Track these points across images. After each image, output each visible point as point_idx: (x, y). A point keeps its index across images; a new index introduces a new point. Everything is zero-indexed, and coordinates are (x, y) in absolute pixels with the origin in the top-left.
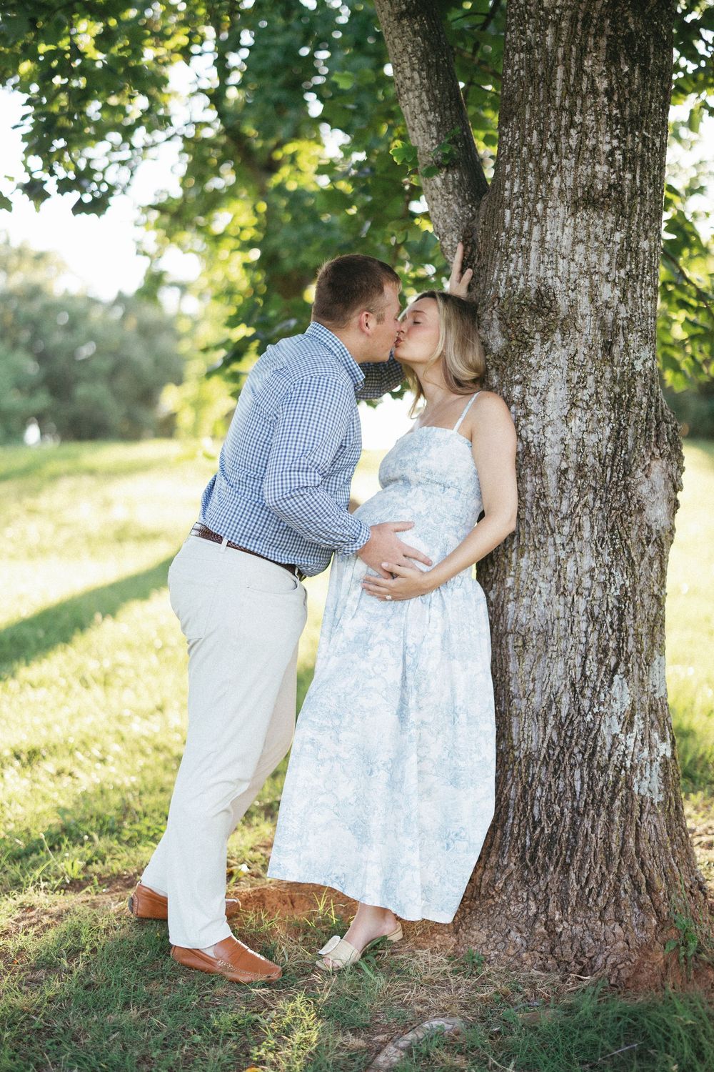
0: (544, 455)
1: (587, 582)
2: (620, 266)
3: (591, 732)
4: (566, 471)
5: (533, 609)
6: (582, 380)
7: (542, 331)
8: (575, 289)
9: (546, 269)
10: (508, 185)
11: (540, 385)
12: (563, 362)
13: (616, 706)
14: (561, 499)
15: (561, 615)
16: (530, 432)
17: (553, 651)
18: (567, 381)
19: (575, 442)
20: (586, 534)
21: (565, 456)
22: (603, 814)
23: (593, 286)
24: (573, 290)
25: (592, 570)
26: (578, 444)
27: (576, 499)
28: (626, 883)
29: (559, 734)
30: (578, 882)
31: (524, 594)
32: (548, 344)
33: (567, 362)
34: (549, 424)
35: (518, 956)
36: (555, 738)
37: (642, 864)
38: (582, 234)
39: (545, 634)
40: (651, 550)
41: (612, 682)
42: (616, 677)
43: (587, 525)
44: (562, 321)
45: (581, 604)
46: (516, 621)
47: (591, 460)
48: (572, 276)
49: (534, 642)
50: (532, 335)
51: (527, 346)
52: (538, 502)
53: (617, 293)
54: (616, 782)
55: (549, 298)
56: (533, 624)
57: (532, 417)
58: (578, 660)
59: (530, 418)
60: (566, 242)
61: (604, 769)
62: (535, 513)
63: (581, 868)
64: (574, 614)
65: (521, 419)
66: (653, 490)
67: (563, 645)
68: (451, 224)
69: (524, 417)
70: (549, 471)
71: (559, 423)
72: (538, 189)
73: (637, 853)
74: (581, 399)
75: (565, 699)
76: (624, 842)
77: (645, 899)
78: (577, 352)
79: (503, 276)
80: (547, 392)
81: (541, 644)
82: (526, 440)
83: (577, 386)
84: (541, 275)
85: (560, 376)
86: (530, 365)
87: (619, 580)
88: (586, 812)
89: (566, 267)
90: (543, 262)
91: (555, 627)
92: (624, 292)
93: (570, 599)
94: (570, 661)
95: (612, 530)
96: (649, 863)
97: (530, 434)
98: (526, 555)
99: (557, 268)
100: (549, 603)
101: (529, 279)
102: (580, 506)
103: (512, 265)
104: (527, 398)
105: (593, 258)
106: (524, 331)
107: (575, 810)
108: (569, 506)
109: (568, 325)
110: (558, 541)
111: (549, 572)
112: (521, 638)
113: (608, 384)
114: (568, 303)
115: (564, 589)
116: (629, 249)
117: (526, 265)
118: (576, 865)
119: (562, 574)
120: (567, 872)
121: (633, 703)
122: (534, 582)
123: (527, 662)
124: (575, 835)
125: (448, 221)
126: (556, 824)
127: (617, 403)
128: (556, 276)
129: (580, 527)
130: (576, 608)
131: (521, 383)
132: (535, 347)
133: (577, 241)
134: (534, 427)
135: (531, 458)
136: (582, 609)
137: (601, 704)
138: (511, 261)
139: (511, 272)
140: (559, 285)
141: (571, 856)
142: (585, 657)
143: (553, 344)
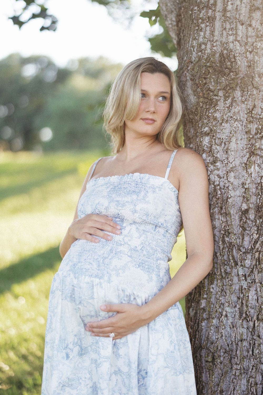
0: (228, 198)
4: (247, 211)
5: (221, 330)
7: (224, 89)
8: (252, 51)
9: (228, 35)
11: (224, 137)
12: (243, 116)
14: (243, 236)
15: (245, 337)
16: (216, 177)
17: (237, 369)
18: (246, 132)
19: (254, 186)
21: (246, 199)
24: (251, 52)
26: (257, 188)
27: (256, 236)
31: (214, 316)
32: (230, 100)
33: (246, 116)
34: (232, 170)
39: (230, 353)
44: (241, 79)
46: (208, 338)
48: (249, 40)
49: (222, 359)
50: (215, 93)
51: (212, 103)
52: (223, 237)
55: (230, 61)
56: (221, 343)
57: (218, 164)
59: (217, 164)
62: (221, 247)
64: (255, 337)
65: (210, 165)
68: (171, 7)
69: (212, 164)
70: (233, 211)
71: (240, 169)
74: (259, 148)
78: (255, 106)
79: (195, 43)
80: (230, 142)
81: (226, 362)
82: (213, 184)
83: (256, 137)
84: (224, 40)
85: (240, 128)
86: (215, 119)
89: (245, 31)
90: (225, 29)
91: (239, 348)
93: (251, 324)
94: (251, 380)
97: (217, 179)
98: (215, 282)
99: (236, 34)
100: (233, 326)
101: (215, 44)
102: (259, 243)
103: (202, 34)
104: (214, 147)
106: (209, 89)
108: (250, 242)
110: (241, 273)
111: (234, 298)
112: (211, 354)
114: (246, 64)
115: (246, 314)
117: (212, 33)
119: (244, 302)
122: (222, 307)
123: (216, 375)
125: (169, 4)
128: (236, 40)
130: (256, 333)
131: (209, 134)
132: (219, 103)
133: (253, 9)
134: (220, 173)
135: (218, 199)
138: (201, 30)
139: (201, 40)
140: (238, 48)
143: (233, 101)
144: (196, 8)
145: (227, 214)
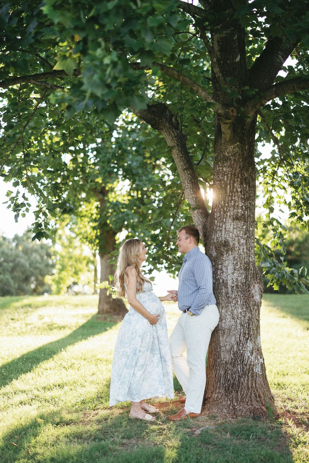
0: (228, 283)
1: (240, 316)
2: (245, 234)
3: (242, 355)
4: (233, 287)
5: (226, 323)
6: (237, 263)
7: (226, 251)
9: (227, 235)
10: (216, 214)
11: (226, 265)
12: (232, 259)
13: (249, 348)
14: (232, 294)
15: (234, 325)
17: (232, 334)
18: (233, 264)
20: (239, 303)
21: (233, 283)
22: (246, 377)
23: (239, 240)
24: (234, 241)
25: (241, 312)
26: (236, 280)
27: (236, 294)
28: (253, 395)
29: (234, 356)
30: (241, 395)
31: (224, 319)
34: (229, 275)
35: (225, 415)
36: (233, 357)
37: (257, 390)
38: (235, 227)
39: (229, 330)
40: (256, 307)
41: (247, 342)
42: (248, 341)
43: (239, 301)
45: (239, 322)
46: (222, 326)
47: (239, 284)
48: (233, 237)
49: (226, 332)
50: (223, 252)
51: (222, 255)
52: (226, 295)
53: (245, 241)
54: (249, 369)
55: (228, 243)
56: (226, 327)
58: (238, 336)
59: (223, 273)
60: (231, 229)
61: (246, 365)
62: (226, 298)
63: (241, 391)
64: (237, 324)
66: (256, 292)
67: (234, 332)
68: (200, 223)
70: (229, 287)
71: (231, 274)
72: (224, 215)
73: (256, 387)
74: (237, 268)
75: (235, 347)
76: (252, 385)
77: (258, 399)
78: (235, 256)
79: (215, 237)
80: (228, 266)
81: (228, 332)
82: (223, 279)
83: (236, 265)
84: (225, 237)
85: (231, 262)
86: (223, 260)
87: (248, 315)
88: (242, 376)
89: (232, 235)
91: (232, 328)
92: (246, 241)
93: (235, 320)
94: (236, 337)
95: (246, 302)
96: (259, 390)
98: (224, 309)
99: (229, 235)
100: (230, 321)
101: (222, 238)
102: (237, 296)
103: (218, 234)
104: (223, 268)
105: (239, 233)
106: (221, 251)
107: (239, 376)
108: (235, 296)
109: (232, 249)
110: (232, 305)
111: (230, 313)
112: (223, 331)
113: (244, 265)
114: (232, 244)
115: (234, 317)
116: (247, 230)
117: (221, 234)
118: (240, 390)
119: (233, 314)
120: (238, 392)
121: (253, 348)
123: (225, 337)
124: (239, 383)
126: (234, 380)
127: (246, 269)
128: (229, 237)
129: (237, 301)
132: (224, 255)
133: (234, 229)
134: (224, 276)
135: (224, 283)
136: (239, 323)
137: (245, 348)
139: (218, 236)
140: (230, 239)
141: (239, 388)
142: (240, 335)
143: (229, 254)
144: (215, 226)
145: (227, 288)
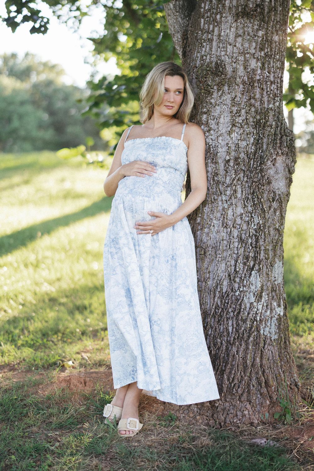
0: (217, 152)
1: (239, 221)
2: (262, 49)
3: (238, 301)
4: (229, 161)
5: (210, 235)
6: (239, 112)
7: (217, 85)
8: (236, 62)
9: (221, 51)
10: (203, 5)
11: (216, 114)
12: (229, 102)
13: (253, 288)
14: (226, 176)
15: (225, 238)
16: (210, 140)
17: (219, 257)
18: (230, 112)
19: (234, 145)
20: (239, 195)
21: (229, 153)
22: (243, 344)
23: (246, 61)
24: (235, 63)
25: (242, 214)
26: (235, 147)
27: (234, 176)
28: (254, 382)
29: (221, 301)
30: (228, 380)
31: (206, 226)
32: (221, 92)
33: (230, 102)
34: (221, 135)
35: (194, 418)
36: (219, 303)
37: (264, 372)
38: (241, 32)
40: (275, 205)
41: (251, 274)
42: (253, 272)
43: (239, 190)
44: (228, 79)
45: (235, 233)
46: (201, 241)
47: (242, 155)
48: (234, 55)
49: (210, 252)
50: (212, 87)
51: (210, 93)
52: (214, 177)
53: (259, 64)
54: (251, 328)
55: (222, 67)
56: (209, 243)
57: (212, 132)
58: (233, 262)
59: (211, 132)
60: (232, 36)
61: (244, 321)
62: (212, 183)
63: (230, 373)
64: (231, 238)
65: (206, 132)
66: (276, 172)
67: (225, 254)
68: (178, 29)
69: (208, 132)
70: (220, 161)
71: (225, 135)
72: (218, 7)
73: (261, 366)
74: (238, 122)
75: (225, 283)
76: (254, 360)
77: (264, 390)
78: (236, 96)
79: (199, 55)
80: (220, 118)
81: (213, 254)
82: (208, 144)
83: (236, 115)
84: (218, 54)
85: (227, 109)
86: (211, 104)
87: (256, 221)
88: (234, 343)
89: (231, 49)
90: (219, 47)
91: (221, 245)
92: (263, 64)
93: (229, 230)
94: (228, 263)
95: (253, 193)
96: (267, 371)
97: (211, 141)
98: (207, 206)
99: (226, 51)
100: (218, 232)
101: (212, 56)
102: (236, 180)
103: (204, 49)
104: (209, 121)
105: (246, 45)
106: (208, 85)
107: (228, 342)
108: (230, 180)
109: (231, 82)
110: (224, 199)
111: (219, 215)
112: (203, 250)
113: (253, 114)
114: (232, 70)
115: (226, 224)
116: (267, 40)
117: (211, 49)
118: (228, 371)
119: (225, 216)
120: (223, 374)
121: (262, 287)
122: (211, 220)
123: (206, 262)
124: (228, 355)
125: (176, 27)
126: (219, 349)
127: (257, 124)
128: (226, 55)
129: (235, 191)
130: (232, 235)
131: (206, 113)
132: (214, 93)
133: (237, 36)
134: (212, 137)
135: (211, 153)
136: (235, 235)
137: (244, 286)
138: (203, 47)
139: (203, 53)
140: (227, 59)
141: (225, 366)
142: (236, 261)
143: (223, 92)
144: (200, 32)
145: (216, 163)
